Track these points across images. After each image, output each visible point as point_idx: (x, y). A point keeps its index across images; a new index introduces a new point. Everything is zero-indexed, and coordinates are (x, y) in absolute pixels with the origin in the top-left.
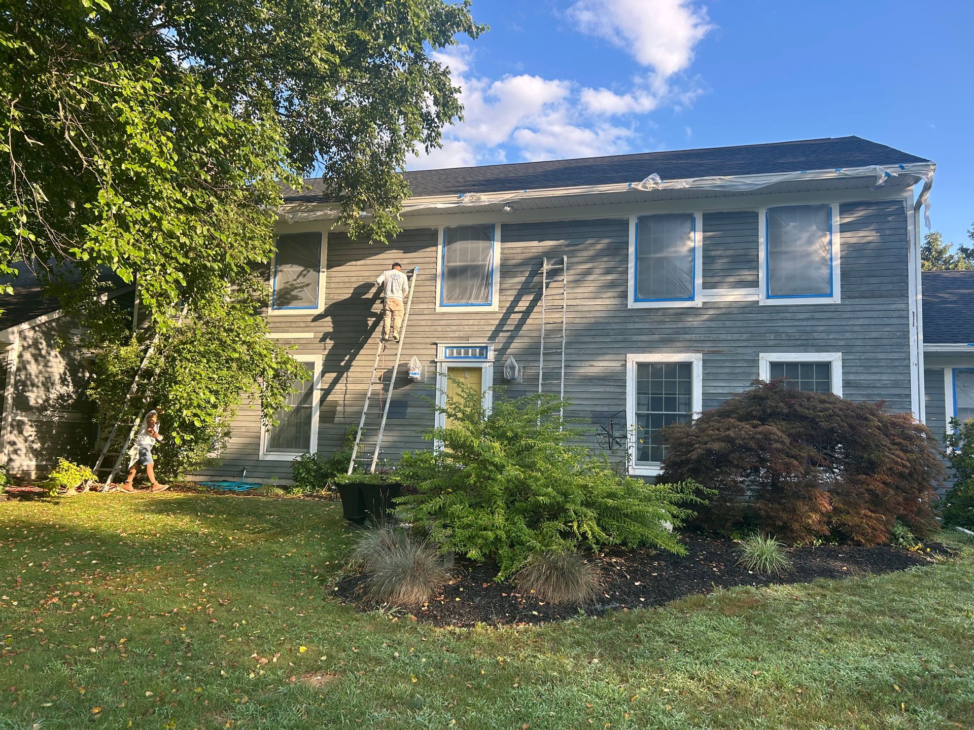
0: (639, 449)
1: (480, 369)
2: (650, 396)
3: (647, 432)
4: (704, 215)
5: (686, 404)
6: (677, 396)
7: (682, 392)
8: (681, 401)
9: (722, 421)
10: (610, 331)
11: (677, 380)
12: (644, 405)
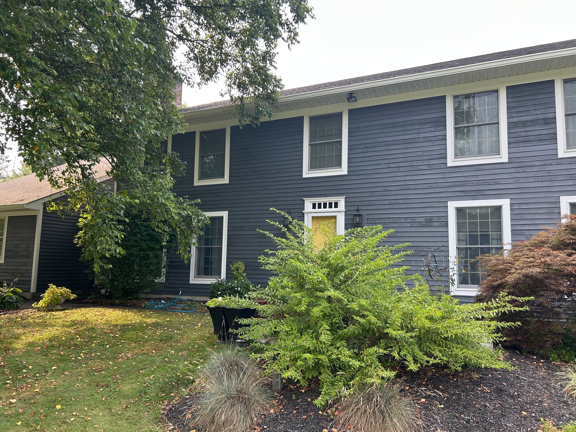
0: (460, 275)
1: (335, 217)
2: (468, 233)
3: (466, 262)
4: (508, 88)
5: (497, 239)
6: (490, 233)
7: (494, 230)
8: (493, 237)
9: (535, 250)
10: (434, 185)
11: (490, 220)
12: (463, 240)
